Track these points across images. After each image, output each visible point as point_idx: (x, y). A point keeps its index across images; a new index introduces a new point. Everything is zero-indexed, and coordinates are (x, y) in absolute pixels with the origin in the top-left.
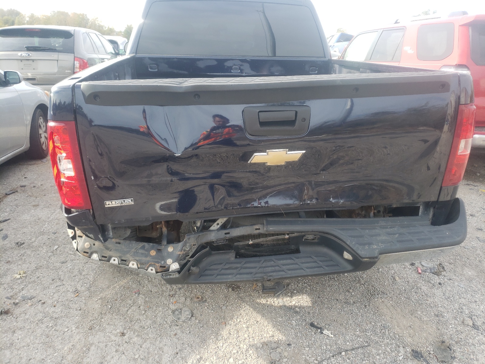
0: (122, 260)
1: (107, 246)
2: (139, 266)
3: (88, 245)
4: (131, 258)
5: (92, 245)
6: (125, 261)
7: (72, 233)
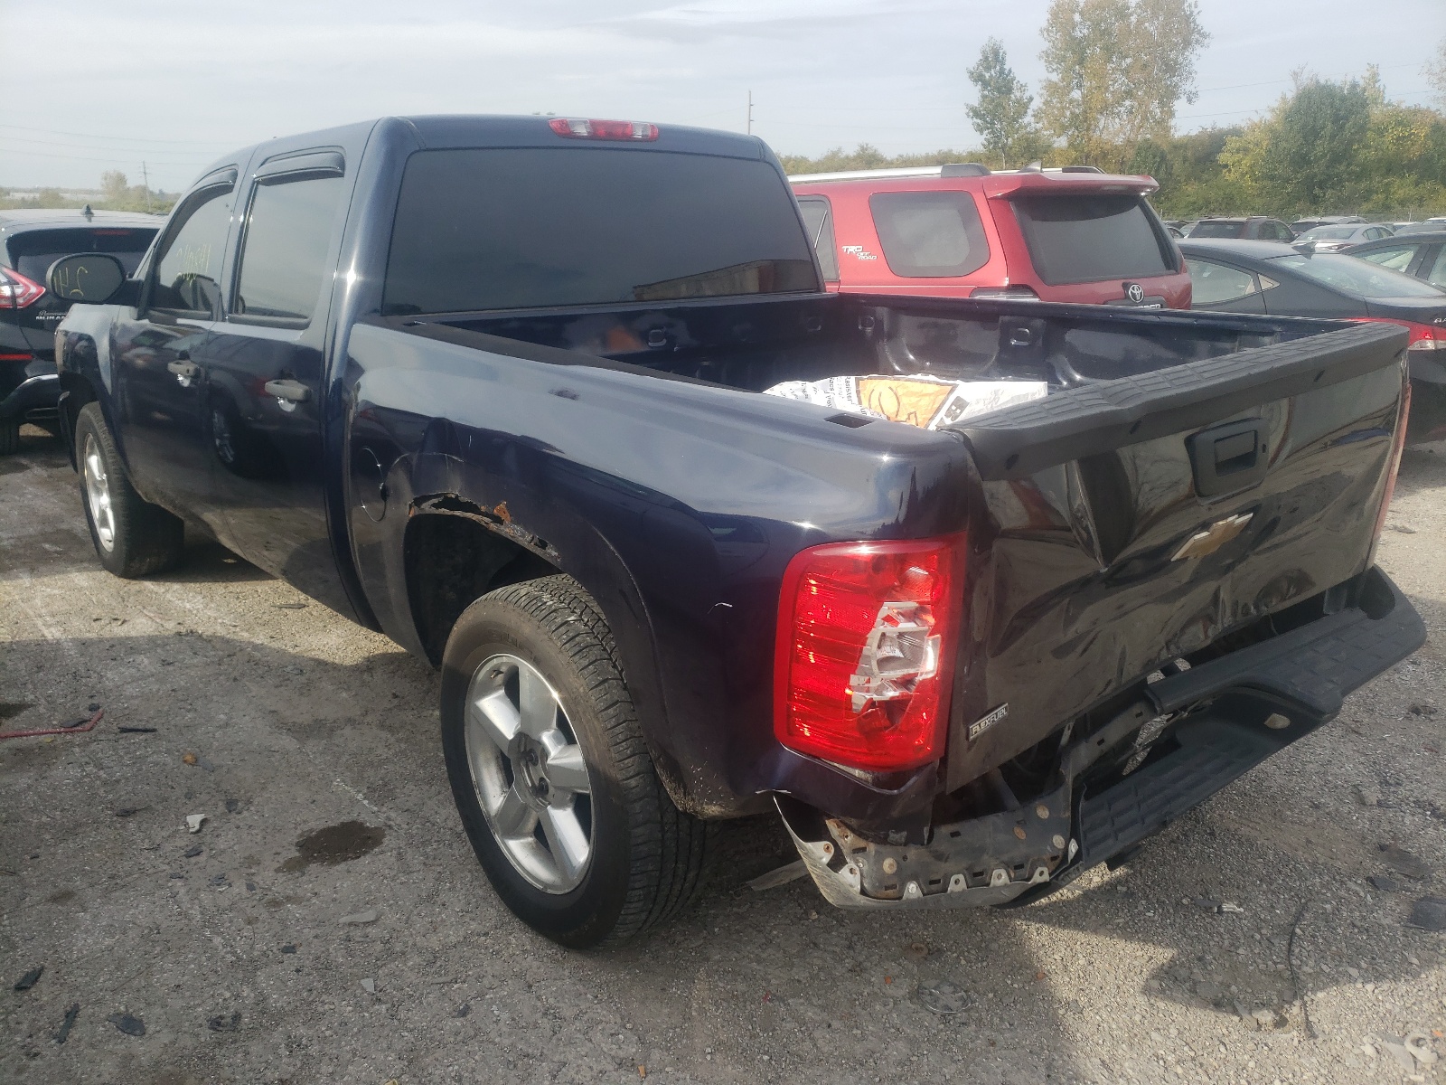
0: (976, 875)
1: (937, 851)
2: (1013, 875)
3: (891, 865)
4: (993, 862)
5: (901, 860)
6: (981, 874)
7: (828, 847)
